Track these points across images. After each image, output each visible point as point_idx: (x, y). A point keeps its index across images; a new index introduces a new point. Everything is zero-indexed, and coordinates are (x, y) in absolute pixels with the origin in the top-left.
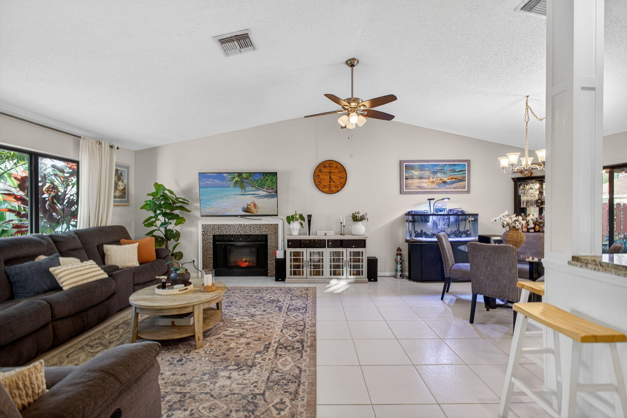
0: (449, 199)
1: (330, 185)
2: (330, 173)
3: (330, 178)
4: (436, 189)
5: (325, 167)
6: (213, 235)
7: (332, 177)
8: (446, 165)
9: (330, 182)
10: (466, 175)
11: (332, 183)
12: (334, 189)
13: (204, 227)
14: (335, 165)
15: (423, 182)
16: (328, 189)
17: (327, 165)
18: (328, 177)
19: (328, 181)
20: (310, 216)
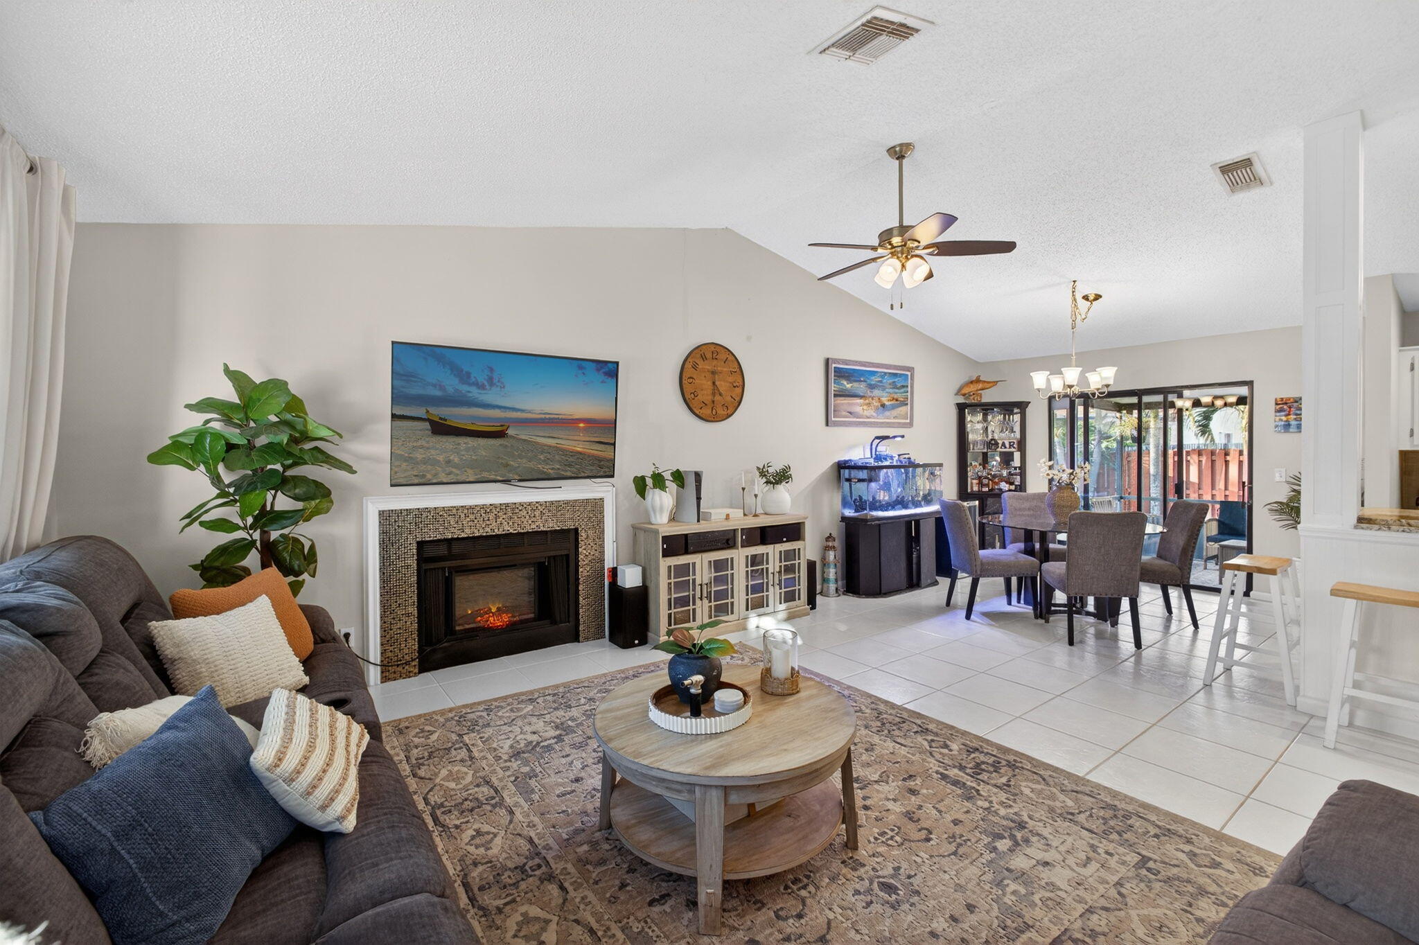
0: (903, 437)
1: (713, 402)
2: (713, 373)
3: (714, 383)
4: (874, 417)
5: (704, 358)
6: (418, 543)
7: (717, 383)
8: (885, 373)
9: (714, 394)
10: (909, 394)
11: (717, 398)
12: (721, 412)
13: (385, 516)
14: (723, 356)
15: (857, 404)
16: (709, 411)
17: (709, 355)
18: (710, 383)
19: (710, 392)
20: (698, 476)
